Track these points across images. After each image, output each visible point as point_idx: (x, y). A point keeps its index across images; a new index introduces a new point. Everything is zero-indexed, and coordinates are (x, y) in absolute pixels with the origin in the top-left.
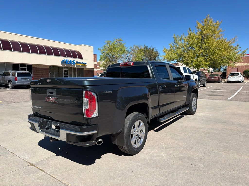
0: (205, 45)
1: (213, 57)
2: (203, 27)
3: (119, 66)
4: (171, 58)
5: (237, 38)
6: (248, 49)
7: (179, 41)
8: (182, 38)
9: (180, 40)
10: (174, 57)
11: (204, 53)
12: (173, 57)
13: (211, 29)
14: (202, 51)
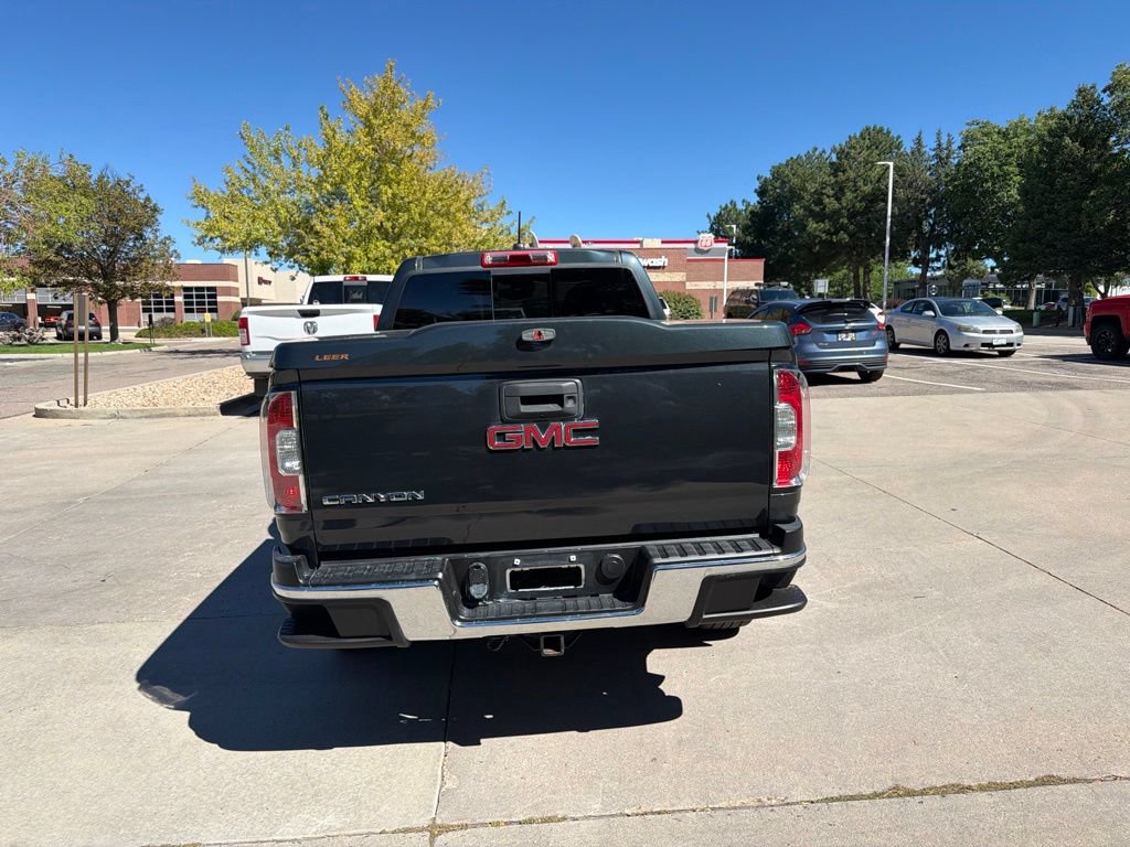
0: (390, 191)
1: (425, 245)
2: (375, 111)
3: (480, 268)
4: (249, 234)
5: (488, 174)
6: (534, 218)
7: (272, 159)
8: (285, 145)
9: (276, 155)
10: (263, 231)
11: (388, 225)
12: (258, 230)
13: (407, 126)
14: (380, 216)
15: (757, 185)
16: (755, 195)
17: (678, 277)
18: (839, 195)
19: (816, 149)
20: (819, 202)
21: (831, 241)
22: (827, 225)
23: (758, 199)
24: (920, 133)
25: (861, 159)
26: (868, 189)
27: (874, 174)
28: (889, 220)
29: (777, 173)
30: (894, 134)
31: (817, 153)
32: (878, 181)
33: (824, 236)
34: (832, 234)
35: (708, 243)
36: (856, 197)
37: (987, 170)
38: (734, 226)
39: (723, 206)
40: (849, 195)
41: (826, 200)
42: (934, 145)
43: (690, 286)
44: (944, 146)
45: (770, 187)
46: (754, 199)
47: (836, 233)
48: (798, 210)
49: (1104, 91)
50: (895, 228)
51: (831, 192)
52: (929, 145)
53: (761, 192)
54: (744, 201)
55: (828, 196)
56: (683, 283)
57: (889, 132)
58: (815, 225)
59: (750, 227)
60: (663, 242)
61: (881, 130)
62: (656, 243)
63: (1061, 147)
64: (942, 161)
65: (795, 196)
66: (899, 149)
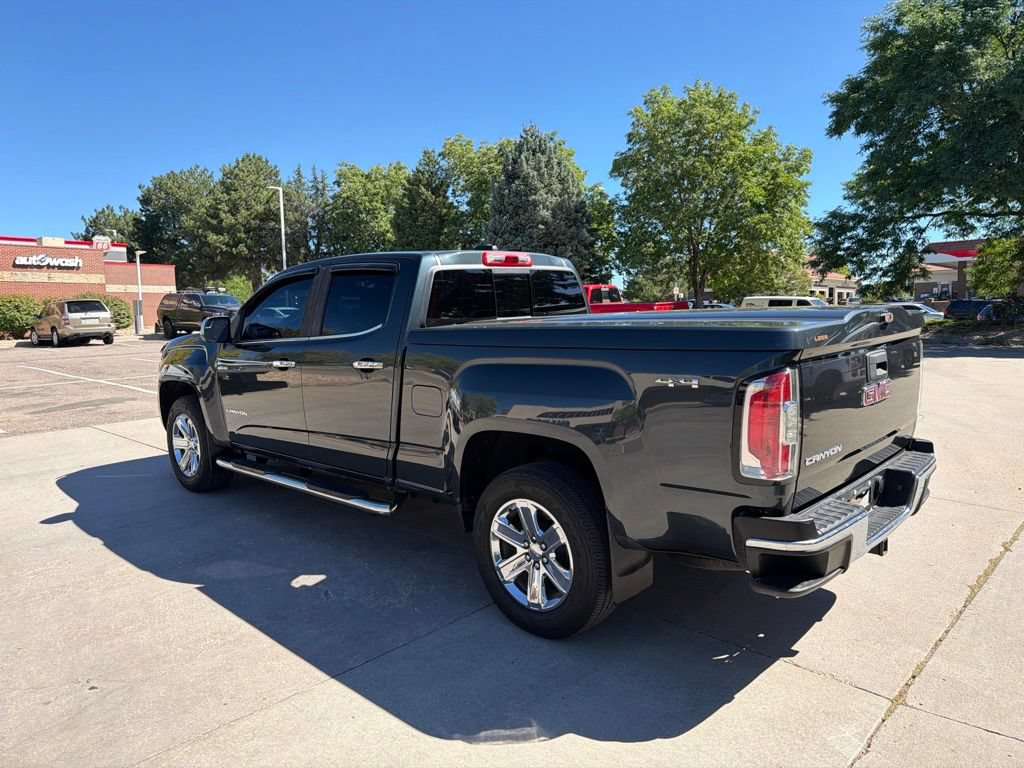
15: (139, 194)
16: (138, 202)
17: (96, 279)
18: (234, 210)
19: (198, 167)
20: (216, 216)
21: (231, 253)
22: (226, 238)
23: (140, 206)
24: (299, 166)
25: (249, 182)
26: (260, 208)
27: (264, 196)
28: (283, 237)
29: (159, 185)
30: (272, 164)
31: (199, 170)
32: (267, 202)
33: (224, 248)
34: (232, 247)
35: (105, 246)
36: (250, 215)
37: (361, 204)
38: (115, 231)
39: (100, 210)
40: (244, 212)
41: (223, 215)
42: (311, 178)
43: (111, 289)
44: (320, 180)
45: (154, 197)
46: (136, 207)
47: (236, 245)
48: (187, 221)
49: (440, 155)
50: (289, 245)
51: (227, 209)
52: (307, 177)
53: (145, 201)
54: (121, 207)
55: (224, 212)
56: (103, 286)
57: (267, 161)
58: (215, 237)
59: (136, 233)
60: (66, 242)
61: (260, 159)
62: (59, 242)
63: (419, 194)
64: (319, 192)
65: (181, 208)
66: (277, 177)
